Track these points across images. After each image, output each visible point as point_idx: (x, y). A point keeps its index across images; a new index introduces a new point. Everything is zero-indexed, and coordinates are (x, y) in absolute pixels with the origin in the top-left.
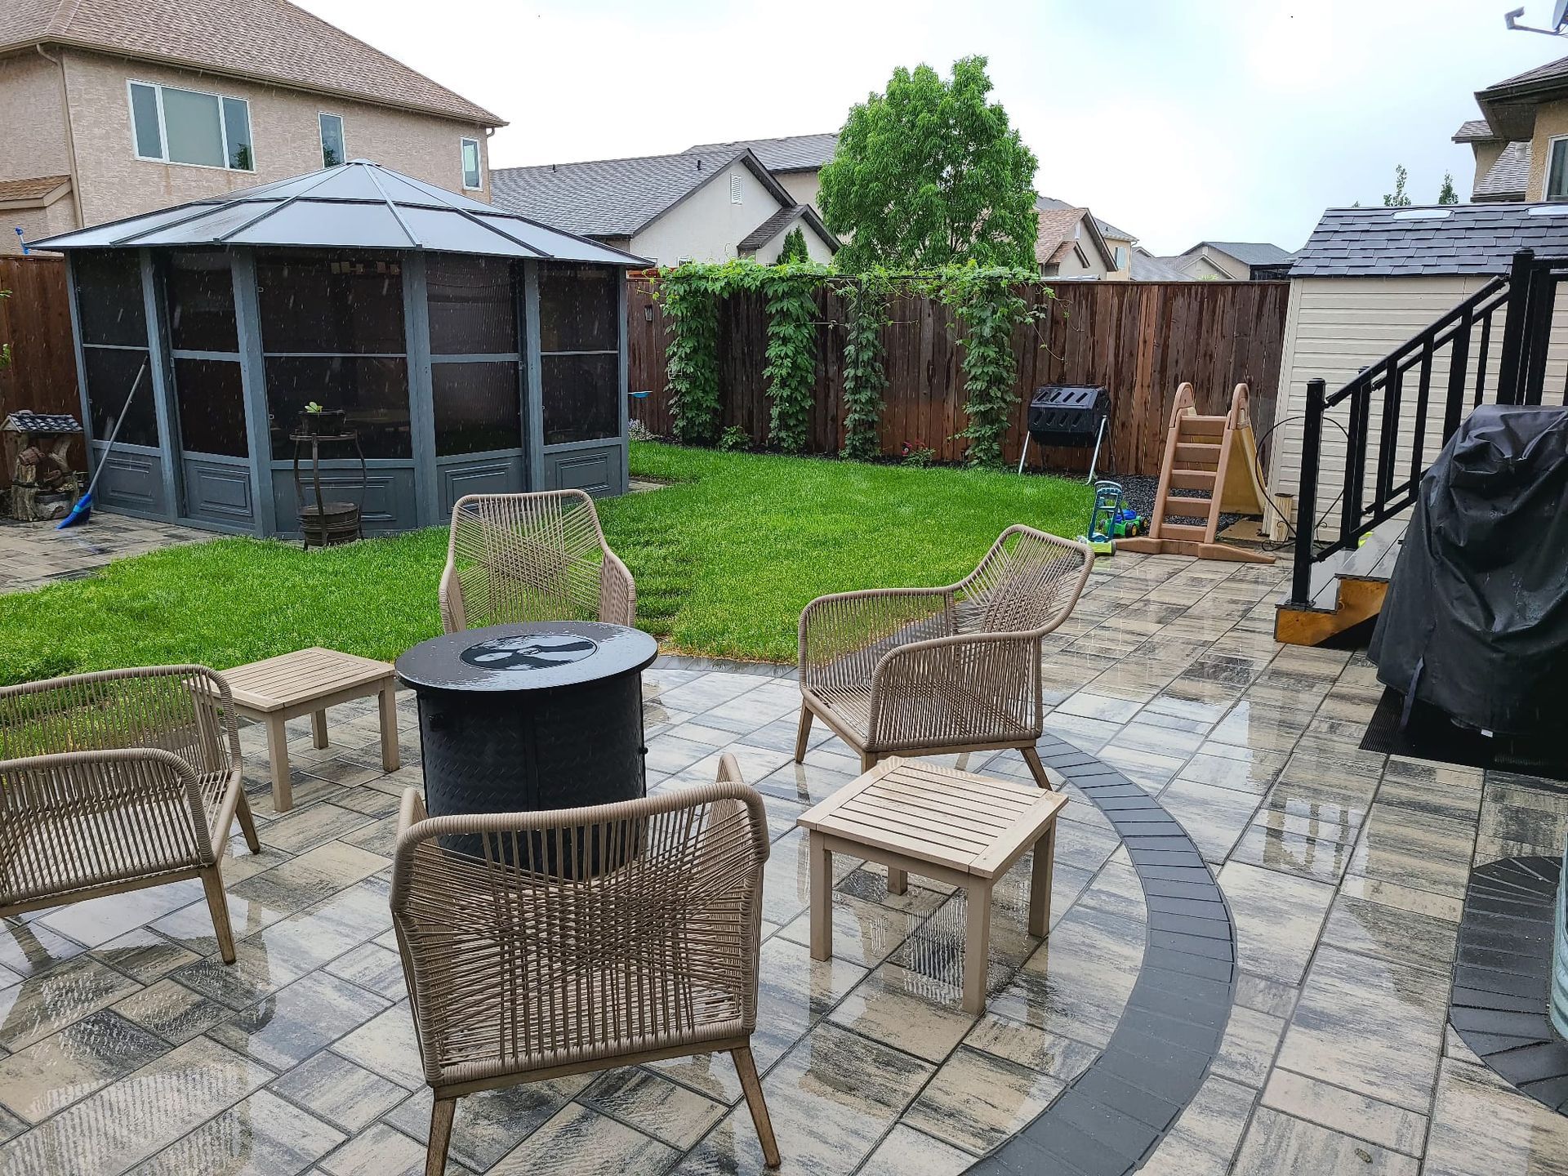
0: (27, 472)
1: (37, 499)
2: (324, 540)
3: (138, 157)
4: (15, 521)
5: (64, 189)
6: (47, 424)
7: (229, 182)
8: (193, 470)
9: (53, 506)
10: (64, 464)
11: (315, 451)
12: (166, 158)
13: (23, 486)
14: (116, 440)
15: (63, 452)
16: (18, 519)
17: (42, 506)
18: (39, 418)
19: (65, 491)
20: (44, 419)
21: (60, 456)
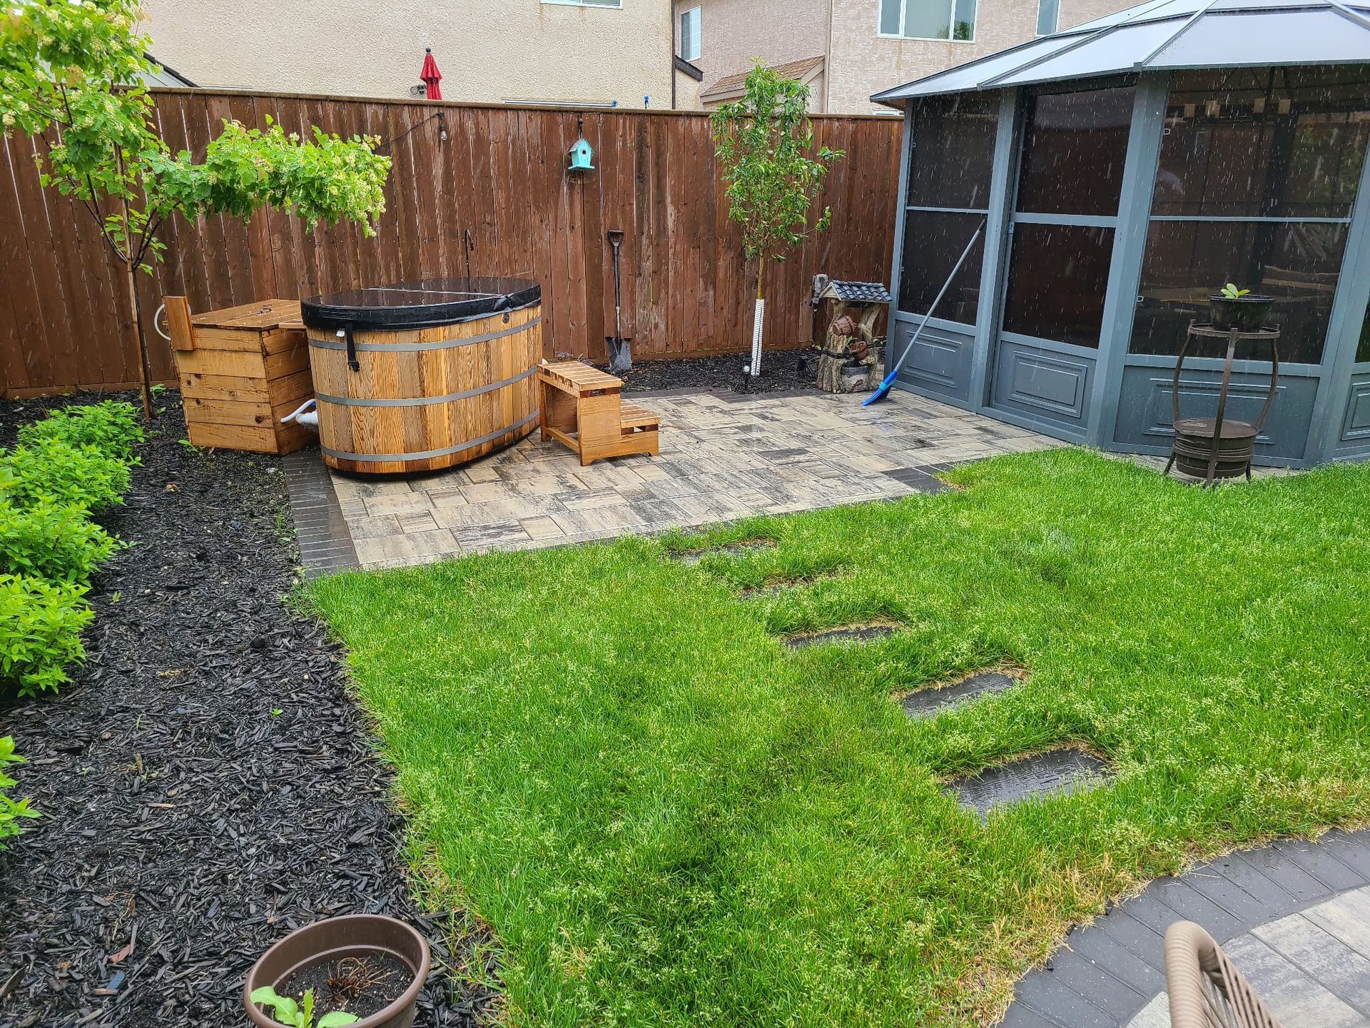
0: (838, 342)
1: (842, 371)
2: (1211, 471)
3: (880, 35)
4: (820, 391)
5: (818, 70)
6: (863, 293)
7: (950, 53)
8: (1011, 353)
9: (854, 379)
10: (869, 335)
11: (1231, 351)
12: (901, 34)
13: (833, 356)
14: (933, 315)
15: (870, 323)
16: (822, 389)
17: (845, 378)
18: (855, 285)
19: (867, 364)
20: (859, 287)
21: (866, 326)
